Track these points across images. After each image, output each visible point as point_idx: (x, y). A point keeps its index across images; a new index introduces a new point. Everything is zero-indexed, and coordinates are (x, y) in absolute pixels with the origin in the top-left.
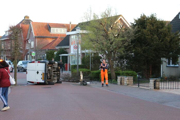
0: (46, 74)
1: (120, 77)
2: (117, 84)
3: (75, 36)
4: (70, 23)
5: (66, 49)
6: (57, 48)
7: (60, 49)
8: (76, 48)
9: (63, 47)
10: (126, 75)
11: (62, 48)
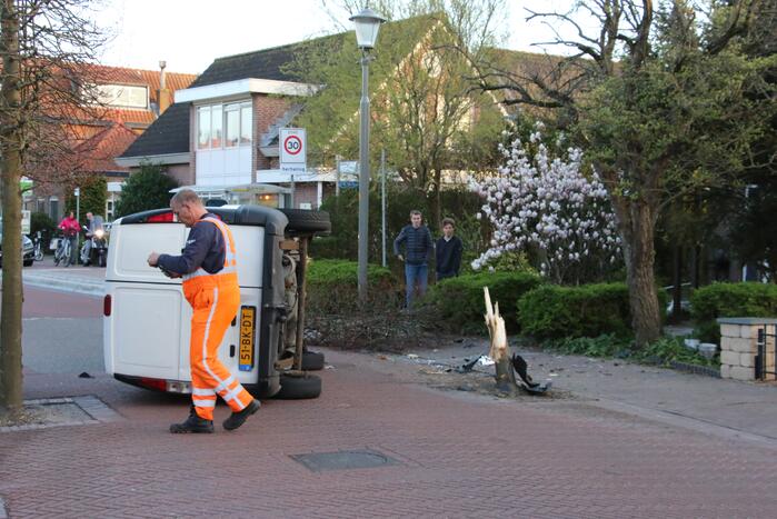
0: (274, 316)
1: (755, 330)
2: (719, 377)
3: (221, 106)
4: (162, 68)
5: (168, 166)
6: (125, 163)
7: (143, 167)
8: (293, 150)
9: (156, 160)
10: (758, 309)
11: (150, 165)
